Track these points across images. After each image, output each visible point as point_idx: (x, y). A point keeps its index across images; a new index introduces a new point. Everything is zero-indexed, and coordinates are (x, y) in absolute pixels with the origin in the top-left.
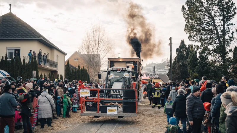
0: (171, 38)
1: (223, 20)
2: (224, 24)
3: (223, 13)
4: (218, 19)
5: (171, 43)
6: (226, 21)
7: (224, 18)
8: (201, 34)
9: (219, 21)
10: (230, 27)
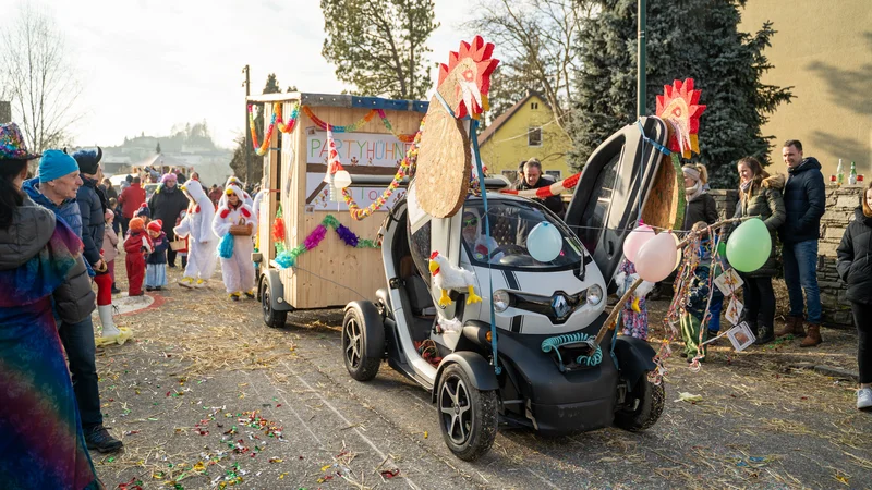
0: (247, 66)
1: (410, 38)
2: (413, 47)
3: (411, 21)
4: (398, 35)
5: (248, 82)
6: (418, 42)
7: (413, 35)
8: (362, 66)
9: (402, 40)
10: (422, 55)
